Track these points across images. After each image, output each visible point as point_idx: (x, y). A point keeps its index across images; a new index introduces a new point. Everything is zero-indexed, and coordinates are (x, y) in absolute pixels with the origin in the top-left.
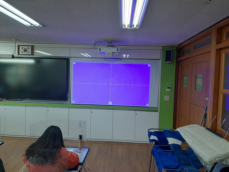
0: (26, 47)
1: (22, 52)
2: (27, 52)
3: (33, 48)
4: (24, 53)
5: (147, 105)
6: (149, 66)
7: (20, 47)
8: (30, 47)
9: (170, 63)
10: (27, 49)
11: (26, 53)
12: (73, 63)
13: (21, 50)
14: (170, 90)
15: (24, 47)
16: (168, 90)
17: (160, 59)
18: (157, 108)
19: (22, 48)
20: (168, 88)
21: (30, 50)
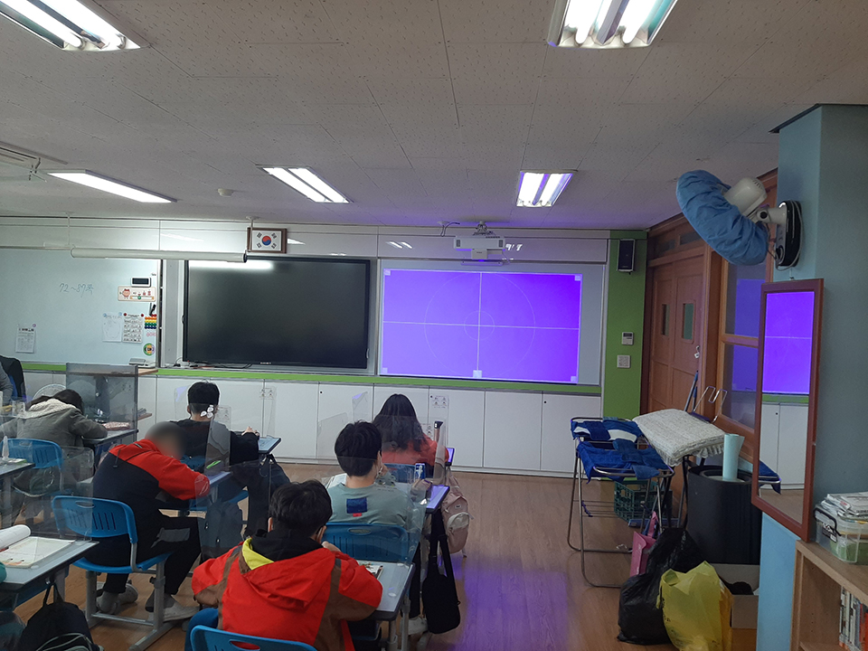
0: (269, 234)
1: (259, 245)
2: (271, 244)
3: (285, 234)
4: (264, 247)
5: (573, 379)
6: (577, 278)
7: (254, 233)
8: (279, 234)
9: (630, 273)
10: (272, 237)
11: (269, 248)
12: (383, 272)
13: (256, 241)
14: (630, 341)
15: (264, 234)
16: (625, 341)
17: (605, 263)
18: (599, 386)
19: (259, 235)
20: (625, 335)
21: (277, 241)
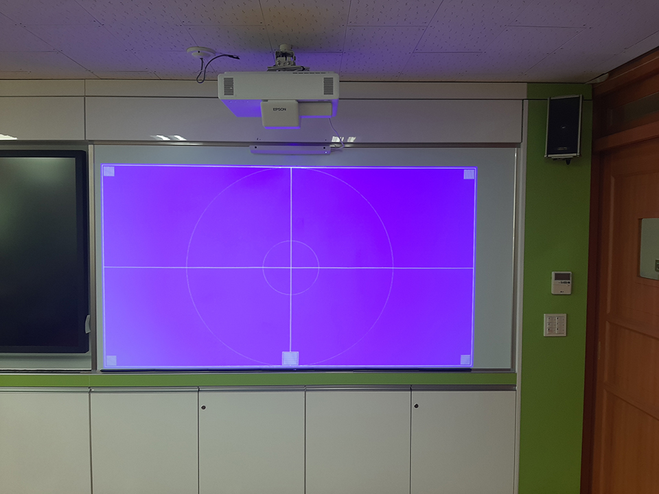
5: (465, 361)
6: (469, 174)
9: (568, 161)
12: (102, 171)
14: (566, 288)
16: (557, 287)
17: (518, 145)
18: (511, 371)
20: (558, 277)
